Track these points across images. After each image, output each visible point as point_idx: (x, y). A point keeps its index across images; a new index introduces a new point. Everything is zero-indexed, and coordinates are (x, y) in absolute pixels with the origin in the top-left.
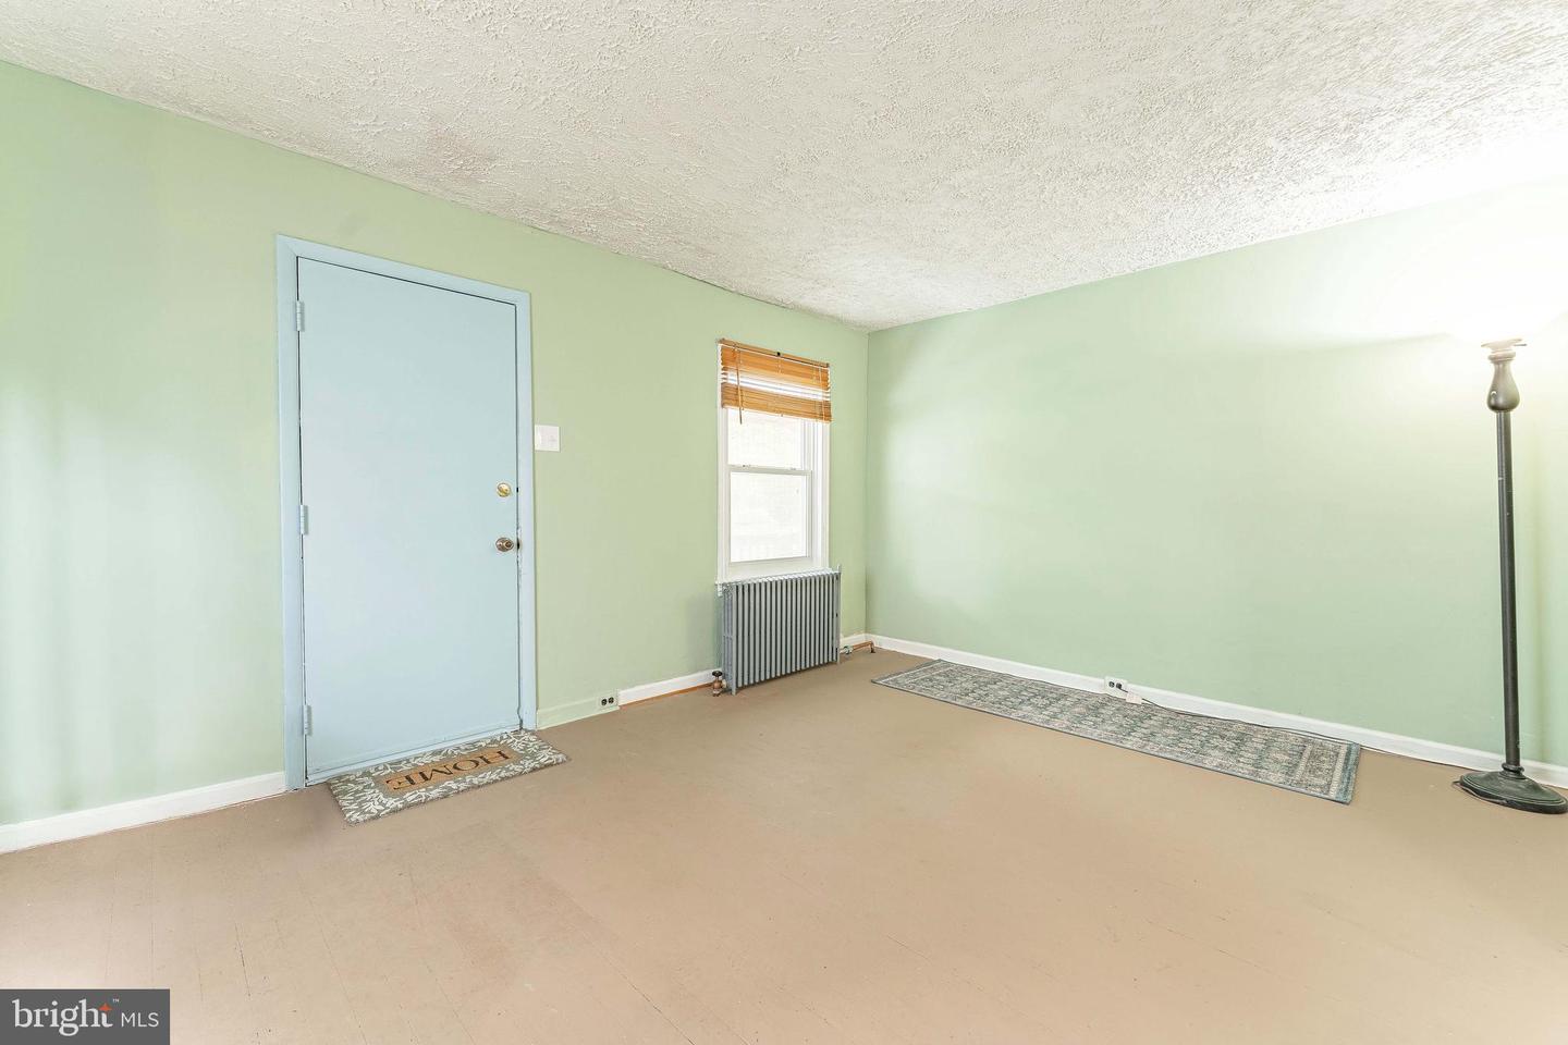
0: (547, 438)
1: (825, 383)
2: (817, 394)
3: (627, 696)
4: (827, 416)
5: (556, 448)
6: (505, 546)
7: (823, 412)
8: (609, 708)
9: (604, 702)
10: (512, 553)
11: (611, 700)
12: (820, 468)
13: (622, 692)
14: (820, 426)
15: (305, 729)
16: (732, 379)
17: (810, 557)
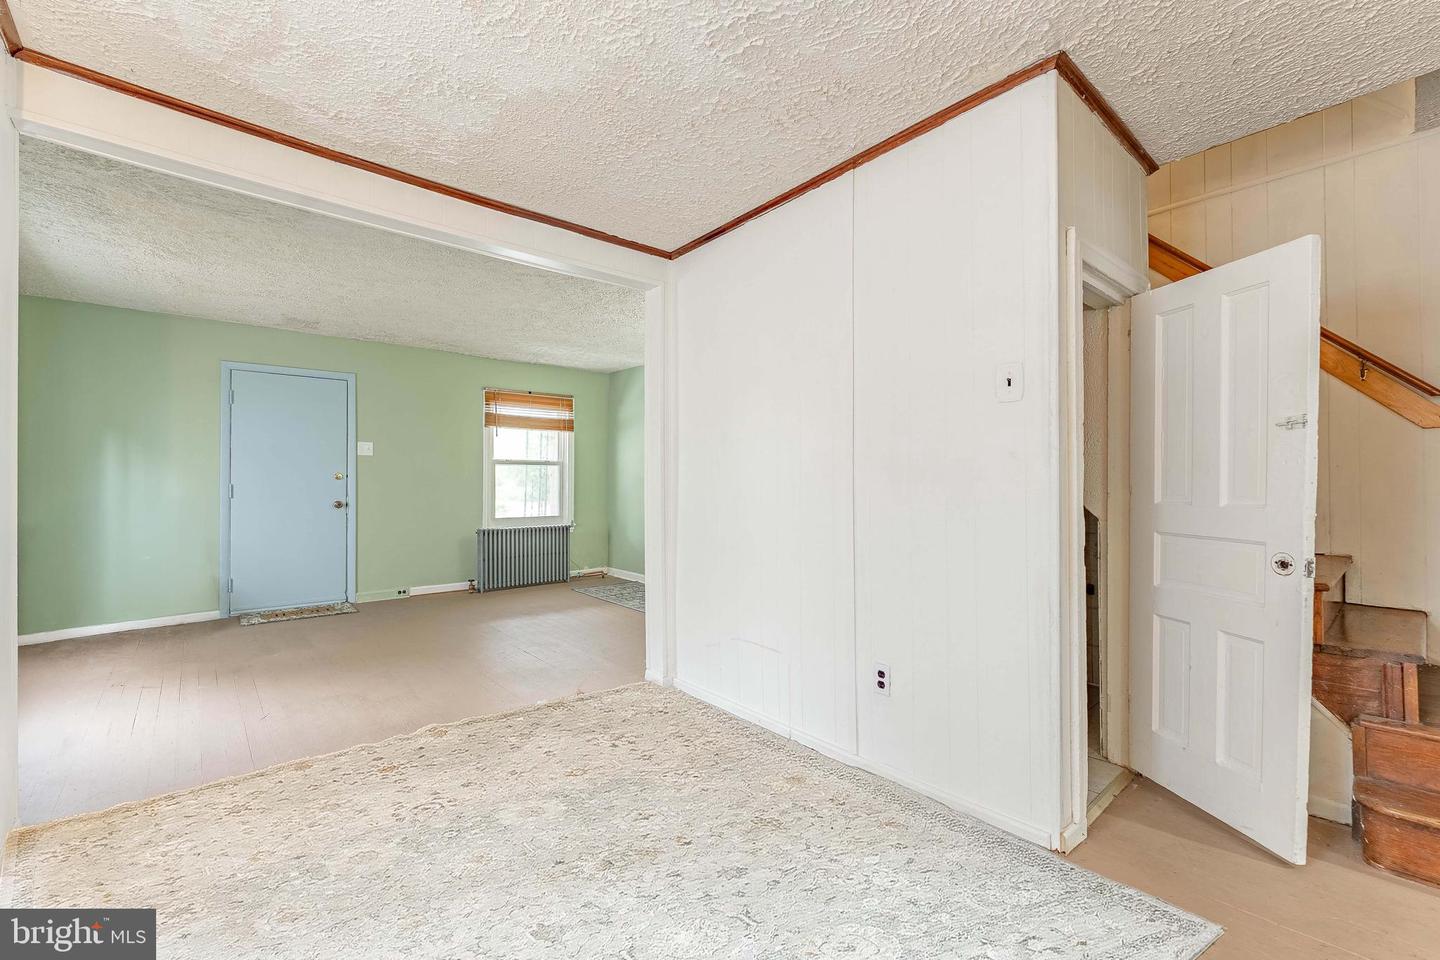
0: (366, 448)
1: (570, 406)
2: (564, 415)
3: (415, 591)
4: (571, 428)
5: (371, 454)
6: (339, 505)
7: (568, 426)
8: (402, 596)
9: (400, 592)
10: (343, 509)
11: (404, 592)
12: (568, 461)
13: (412, 589)
14: (566, 434)
15: (230, 589)
16: (492, 409)
17: (561, 516)
